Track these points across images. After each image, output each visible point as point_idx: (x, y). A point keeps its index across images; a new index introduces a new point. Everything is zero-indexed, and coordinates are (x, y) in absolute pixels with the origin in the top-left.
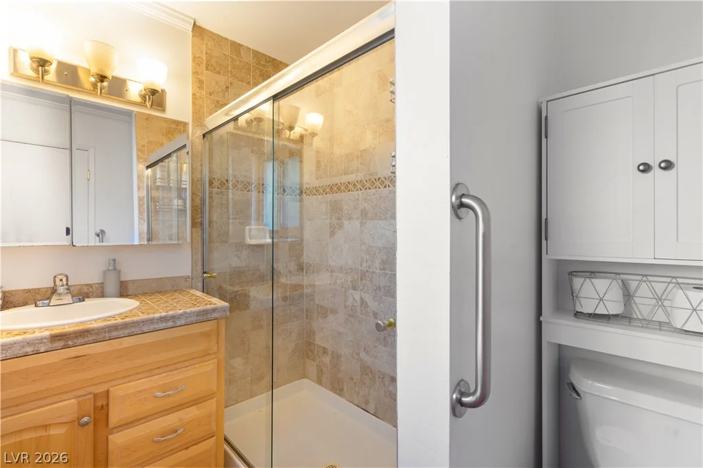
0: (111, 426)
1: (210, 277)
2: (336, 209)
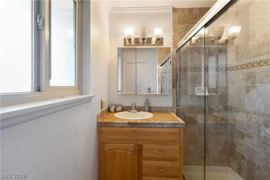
1: (179, 108)
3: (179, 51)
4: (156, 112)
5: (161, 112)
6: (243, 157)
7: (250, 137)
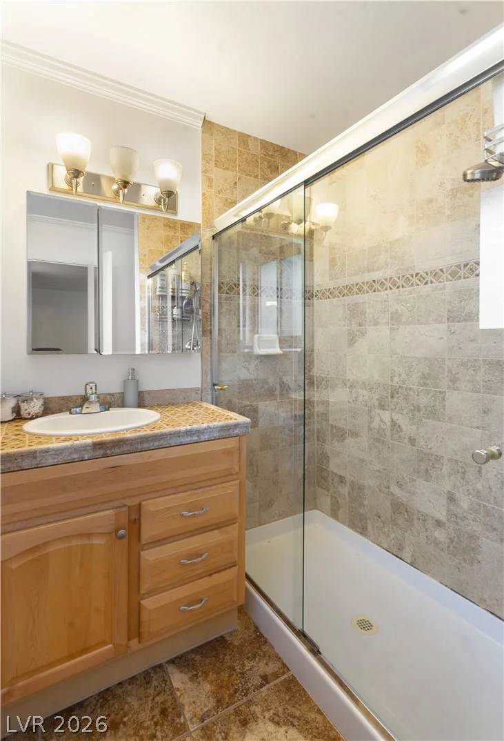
0: (143, 542)
1: (221, 389)
2: (355, 312)
3: (218, 239)
4: (159, 405)
5: (173, 404)
6: (342, 480)
7: (355, 434)
